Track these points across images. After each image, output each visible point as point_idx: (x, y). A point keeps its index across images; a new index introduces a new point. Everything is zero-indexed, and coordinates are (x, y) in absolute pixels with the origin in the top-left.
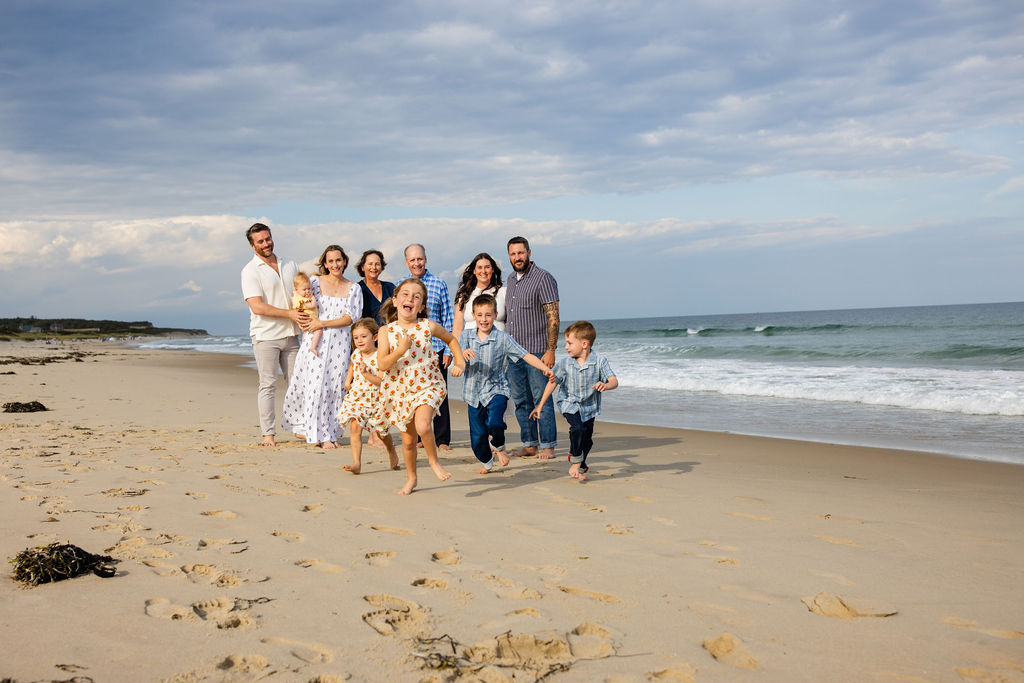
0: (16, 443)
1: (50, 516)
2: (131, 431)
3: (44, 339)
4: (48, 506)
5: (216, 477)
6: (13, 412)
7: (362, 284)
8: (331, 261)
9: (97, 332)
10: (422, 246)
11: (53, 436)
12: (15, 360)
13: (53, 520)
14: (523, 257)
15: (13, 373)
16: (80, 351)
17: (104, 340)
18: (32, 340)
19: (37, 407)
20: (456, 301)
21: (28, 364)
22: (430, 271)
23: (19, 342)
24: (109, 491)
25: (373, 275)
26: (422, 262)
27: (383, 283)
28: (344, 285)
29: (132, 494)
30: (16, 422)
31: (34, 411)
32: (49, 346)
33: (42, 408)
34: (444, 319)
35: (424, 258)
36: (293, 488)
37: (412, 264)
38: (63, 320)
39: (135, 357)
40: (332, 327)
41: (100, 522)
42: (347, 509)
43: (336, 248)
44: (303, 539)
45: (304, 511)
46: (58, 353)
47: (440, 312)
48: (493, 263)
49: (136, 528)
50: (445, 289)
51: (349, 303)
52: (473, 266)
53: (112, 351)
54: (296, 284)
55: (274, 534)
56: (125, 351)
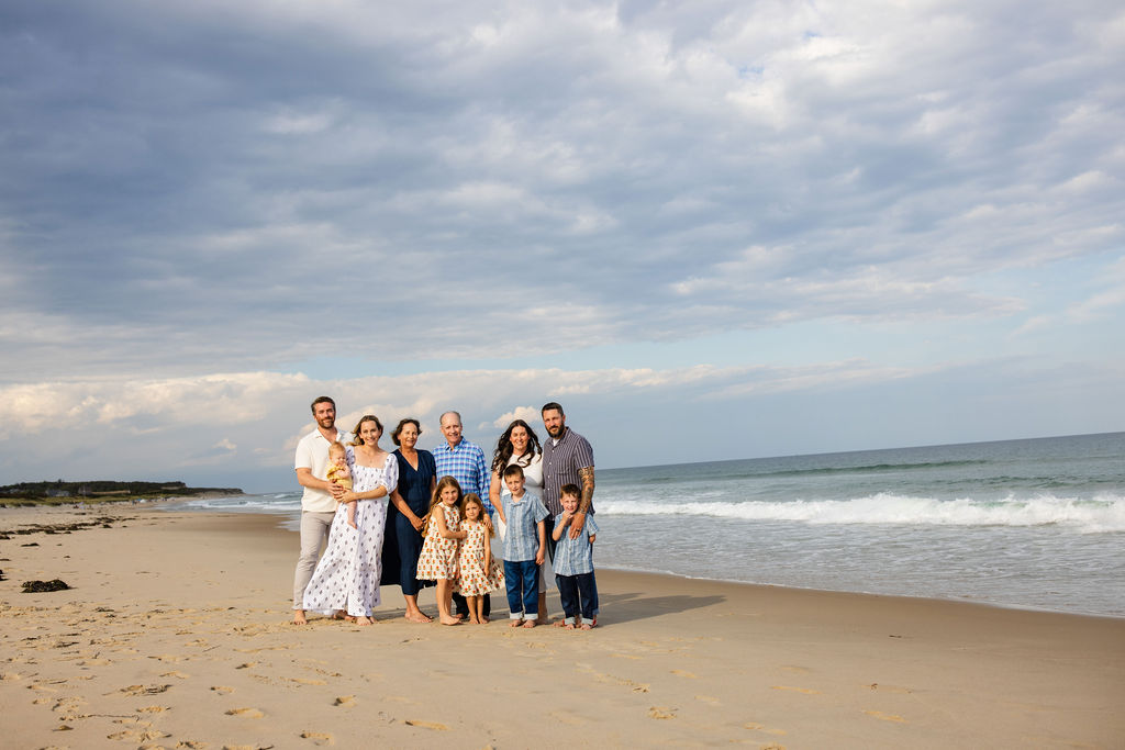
0: (33, 631)
1: (64, 723)
2: (157, 611)
3: (72, 503)
4: (62, 710)
5: (245, 666)
6: (33, 591)
7: (397, 453)
8: (366, 431)
9: (127, 494)
10: (458, 414)
11: (73, 621)
12: (38, 529)
13: (66, 728)
14: (557, 422)
15: (36, 545)
16: (109, 516)
17: (134, 503)
18: (59, 505)
19: (59, 585)
20: (493, 469)
21: (53, 533)
22: (466, 438)
23: (45, 506)
24: (129, 689)
25: (409, 444)
26: (457, 429)
27: (418, 451)
28: (380, 455)
29: (153, 691)
30: (35, 605)
31: (54, 590)
32: (76, 511)
33: (64, 586)
34: (481, 486)
35: (460, 425)
36: (323, 676)
37: (447, 431)
38: (92, 483)
39: (166, 521)
40: (366, 499)
41: (118, 728)
42: (382, 700)
43: (371, 418)
44: (332, 741)
45: (336, 705)
46: (84, 519)
47: (477, 479)
48: (529, 430)
49: (155, 735)
50: (482, 456)
51: (384, 474)
52: (508, 433)
53: (142, 515)
54: (330, 453)
55: (303, 736)
56: (156, 515)
